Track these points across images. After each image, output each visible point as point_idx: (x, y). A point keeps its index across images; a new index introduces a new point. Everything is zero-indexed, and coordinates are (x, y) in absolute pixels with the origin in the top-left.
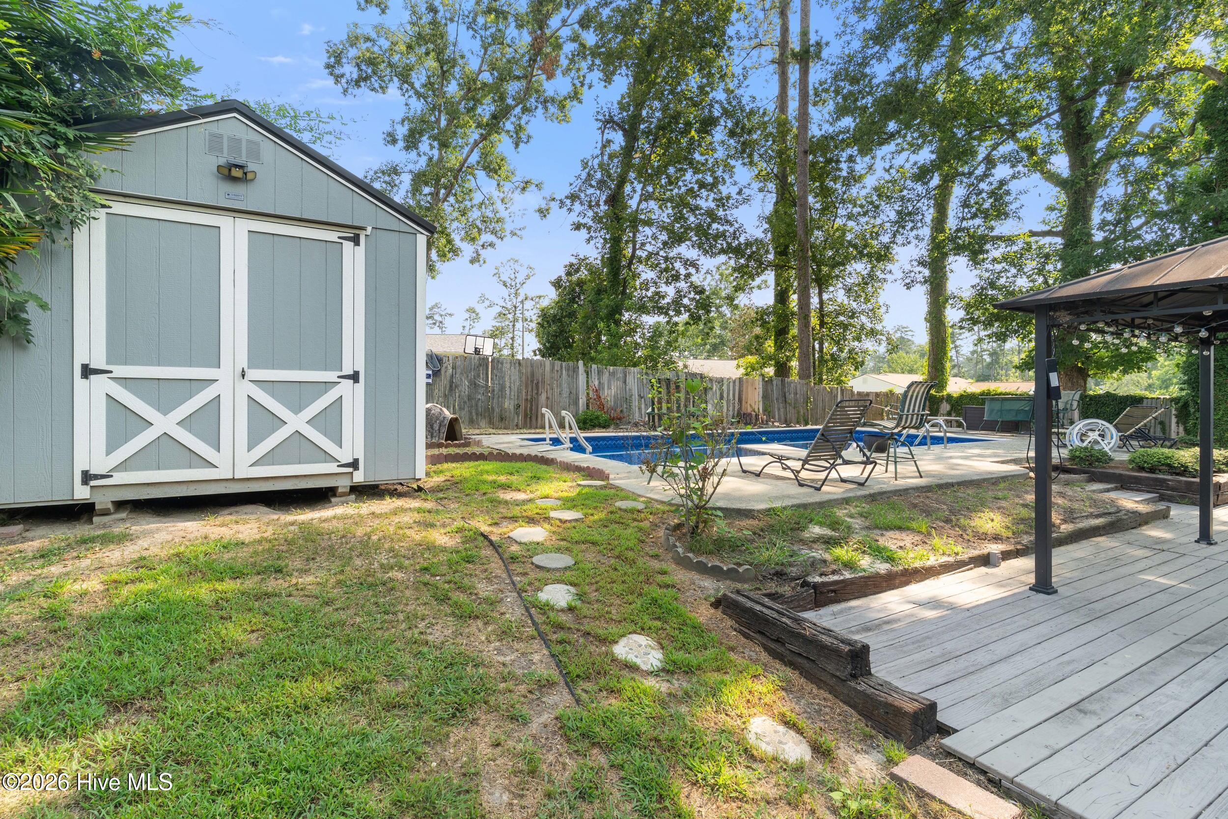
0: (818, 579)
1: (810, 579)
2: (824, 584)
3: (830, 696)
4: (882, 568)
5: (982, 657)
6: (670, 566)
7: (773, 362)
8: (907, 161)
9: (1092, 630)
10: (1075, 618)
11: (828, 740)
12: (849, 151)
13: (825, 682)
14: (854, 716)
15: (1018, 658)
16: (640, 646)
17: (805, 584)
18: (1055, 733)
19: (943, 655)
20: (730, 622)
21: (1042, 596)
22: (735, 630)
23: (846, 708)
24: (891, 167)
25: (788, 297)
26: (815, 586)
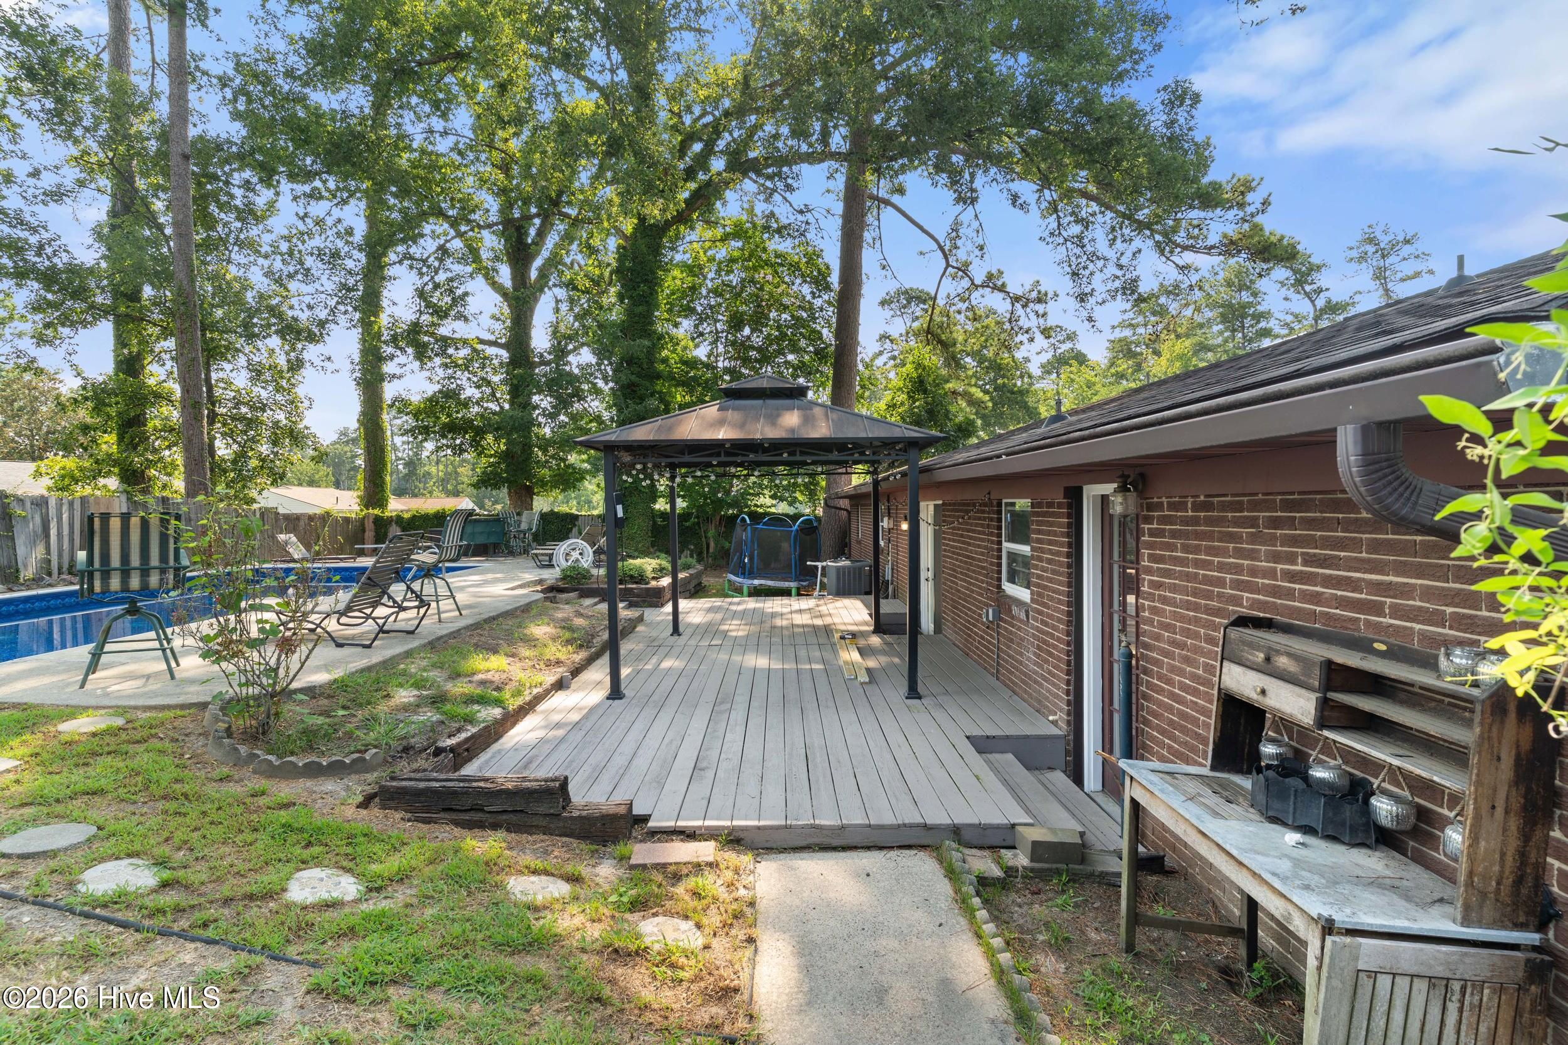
0: (450, 742)
1: (441, 744)
2: (459, 744)
3: (542, 837)
4: (497, 712)
5: (619, 761)
6: (263, 783)
7: (116, 470)
8: (329, 214)
9: (665, 717)
10: (649, 712)
11: (569, 868)
12: (247, 174)
13: (537, 827)
14: (575, 843)
15: (640, 752)
16: (322, 880)
17: (438, 752)
18: (700, 789)
19: (594, 770)
20: (398, 815)
21: (617, 702)
22: (409, 820)
23: (564, 839)
24: (306, 215)
25: (143, 367)
26: (452, 749)
